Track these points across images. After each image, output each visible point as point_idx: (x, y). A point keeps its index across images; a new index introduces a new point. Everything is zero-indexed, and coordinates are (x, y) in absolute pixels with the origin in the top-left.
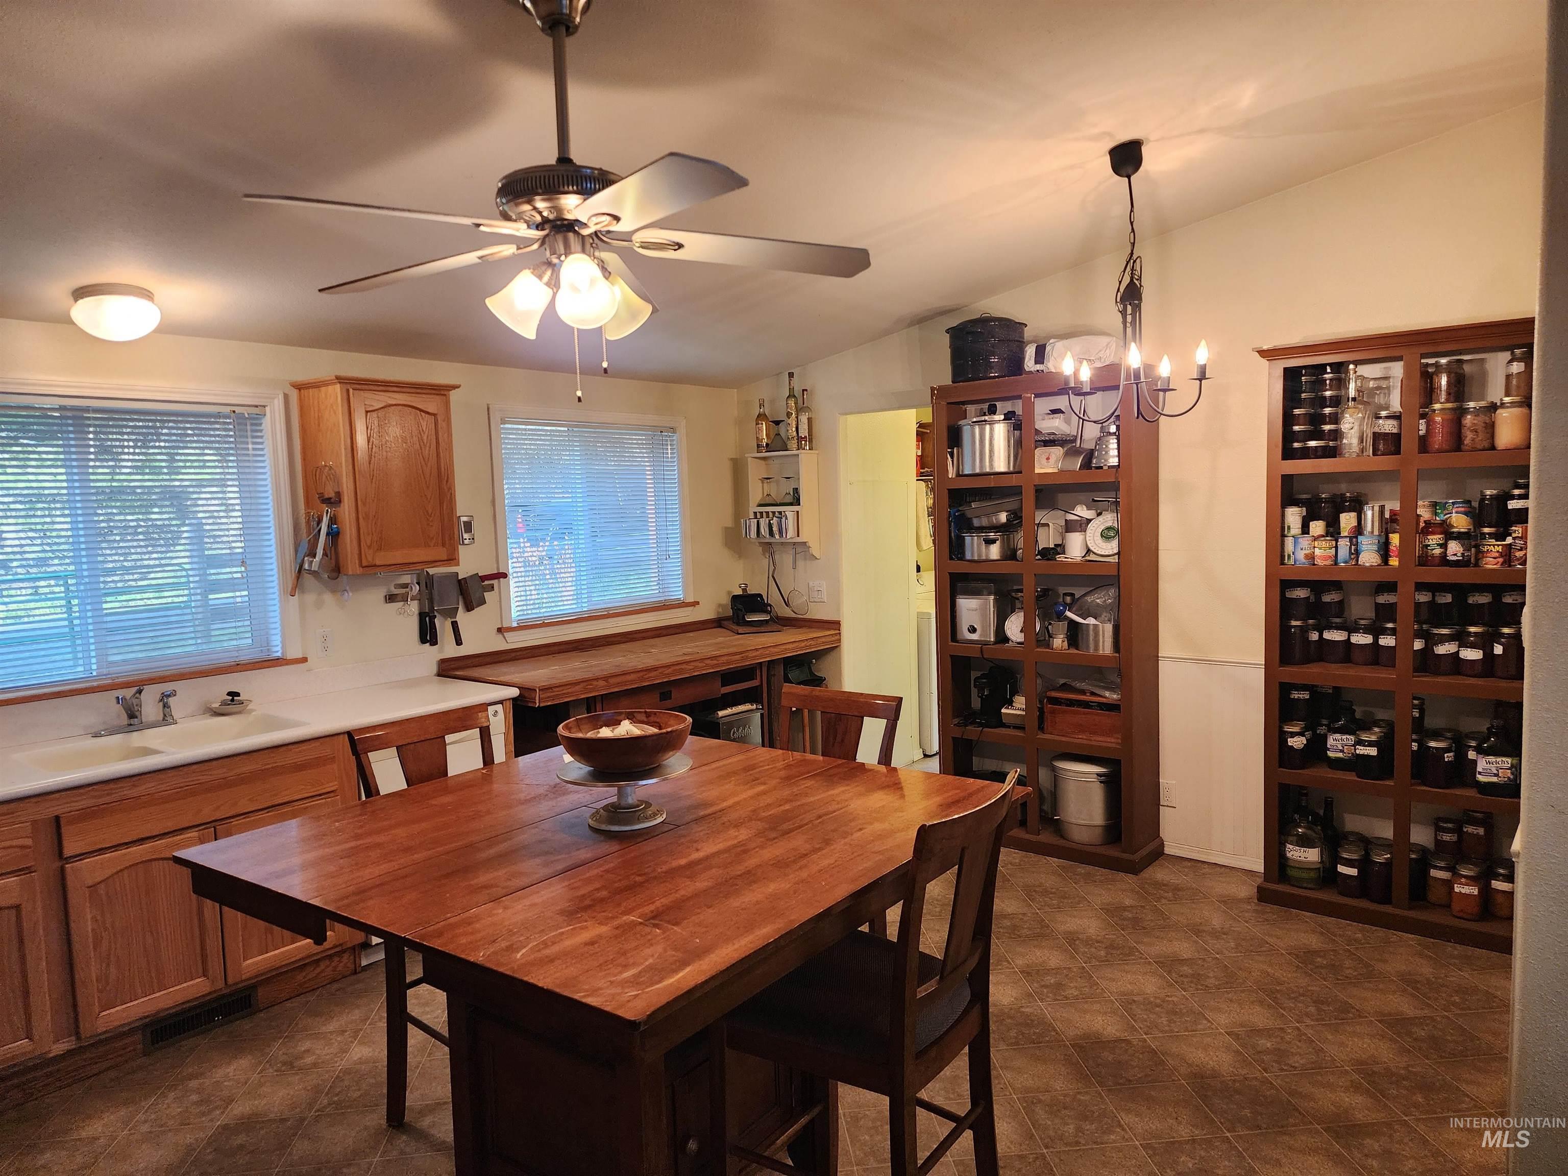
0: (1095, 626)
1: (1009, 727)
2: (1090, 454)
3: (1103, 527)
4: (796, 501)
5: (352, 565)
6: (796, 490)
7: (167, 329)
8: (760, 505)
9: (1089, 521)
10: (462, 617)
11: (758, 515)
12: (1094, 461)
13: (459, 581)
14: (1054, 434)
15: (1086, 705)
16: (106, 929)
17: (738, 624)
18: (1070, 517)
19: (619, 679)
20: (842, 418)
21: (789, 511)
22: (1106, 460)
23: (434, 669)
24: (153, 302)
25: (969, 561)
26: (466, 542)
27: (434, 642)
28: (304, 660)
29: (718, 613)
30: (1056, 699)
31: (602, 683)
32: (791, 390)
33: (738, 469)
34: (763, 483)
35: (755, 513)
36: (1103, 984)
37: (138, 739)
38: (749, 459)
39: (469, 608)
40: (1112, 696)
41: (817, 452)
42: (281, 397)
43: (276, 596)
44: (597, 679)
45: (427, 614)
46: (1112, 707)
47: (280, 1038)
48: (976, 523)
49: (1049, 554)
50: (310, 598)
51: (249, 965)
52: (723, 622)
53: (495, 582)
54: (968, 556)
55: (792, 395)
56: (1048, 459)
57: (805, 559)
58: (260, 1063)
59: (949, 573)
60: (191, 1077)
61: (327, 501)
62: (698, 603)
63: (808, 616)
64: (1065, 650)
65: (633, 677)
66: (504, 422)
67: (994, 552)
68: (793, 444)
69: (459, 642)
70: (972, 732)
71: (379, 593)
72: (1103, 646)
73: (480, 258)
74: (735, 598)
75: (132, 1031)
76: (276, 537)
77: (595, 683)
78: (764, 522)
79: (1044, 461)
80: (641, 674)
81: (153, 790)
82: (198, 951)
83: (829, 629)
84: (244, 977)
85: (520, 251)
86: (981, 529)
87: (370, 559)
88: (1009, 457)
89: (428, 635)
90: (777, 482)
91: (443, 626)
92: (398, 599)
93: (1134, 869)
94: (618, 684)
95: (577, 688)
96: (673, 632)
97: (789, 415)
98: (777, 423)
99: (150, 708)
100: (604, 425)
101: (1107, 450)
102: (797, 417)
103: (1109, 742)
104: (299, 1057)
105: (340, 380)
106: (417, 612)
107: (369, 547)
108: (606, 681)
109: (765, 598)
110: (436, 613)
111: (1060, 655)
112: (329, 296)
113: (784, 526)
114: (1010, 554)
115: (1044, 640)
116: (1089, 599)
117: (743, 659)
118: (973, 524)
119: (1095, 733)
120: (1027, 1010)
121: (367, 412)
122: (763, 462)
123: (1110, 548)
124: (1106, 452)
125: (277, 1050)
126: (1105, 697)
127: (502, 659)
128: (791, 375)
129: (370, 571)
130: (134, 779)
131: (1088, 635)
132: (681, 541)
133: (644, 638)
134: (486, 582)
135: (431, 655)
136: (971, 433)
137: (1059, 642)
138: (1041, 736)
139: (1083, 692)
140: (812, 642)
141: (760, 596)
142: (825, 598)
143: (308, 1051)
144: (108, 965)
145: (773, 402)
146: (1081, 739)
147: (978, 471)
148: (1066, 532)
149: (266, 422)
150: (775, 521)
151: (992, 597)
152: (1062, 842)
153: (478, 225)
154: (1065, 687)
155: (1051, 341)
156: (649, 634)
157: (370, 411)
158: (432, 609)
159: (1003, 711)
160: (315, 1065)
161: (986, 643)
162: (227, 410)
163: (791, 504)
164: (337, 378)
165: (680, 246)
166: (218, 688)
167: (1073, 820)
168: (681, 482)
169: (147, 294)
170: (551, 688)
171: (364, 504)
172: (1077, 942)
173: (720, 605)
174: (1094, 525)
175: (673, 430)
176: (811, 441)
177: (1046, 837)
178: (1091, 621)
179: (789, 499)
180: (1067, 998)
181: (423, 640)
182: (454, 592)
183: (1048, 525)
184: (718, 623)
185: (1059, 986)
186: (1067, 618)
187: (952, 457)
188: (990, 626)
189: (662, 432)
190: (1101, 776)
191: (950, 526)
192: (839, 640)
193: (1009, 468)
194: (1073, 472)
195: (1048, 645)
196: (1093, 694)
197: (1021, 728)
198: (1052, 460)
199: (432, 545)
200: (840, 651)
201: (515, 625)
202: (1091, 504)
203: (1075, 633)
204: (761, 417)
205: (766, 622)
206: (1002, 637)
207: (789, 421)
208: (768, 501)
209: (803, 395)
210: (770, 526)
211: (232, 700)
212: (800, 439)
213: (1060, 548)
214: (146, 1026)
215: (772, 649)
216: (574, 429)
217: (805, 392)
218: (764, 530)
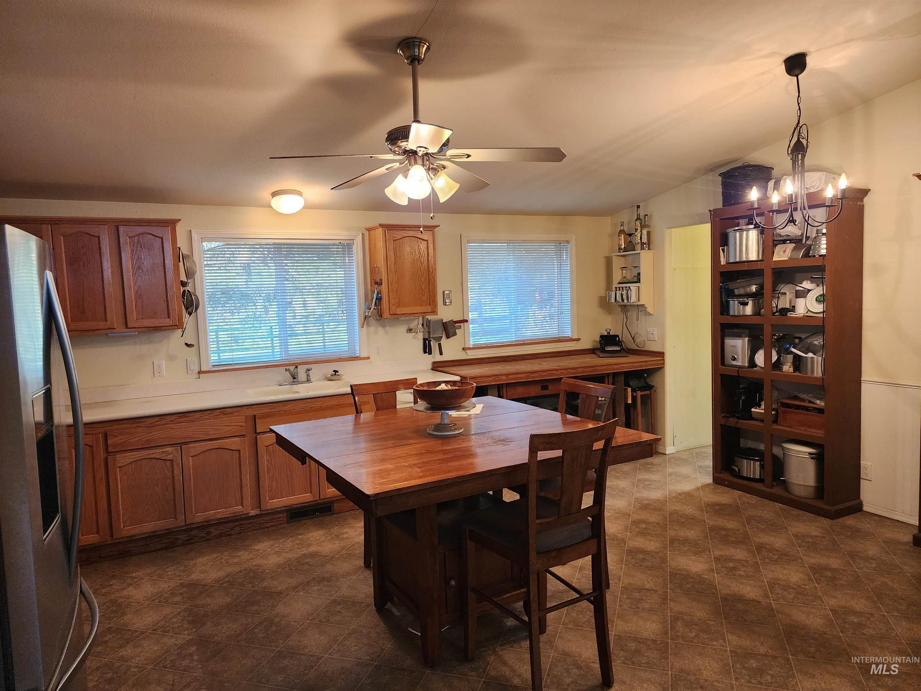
0: (812, 358)
1: (757, 420)
2: (809, 248)
3: (818, 294)
4: (639, 281)
5: (386, 314)
6: (639, 274)
7: (307, 207)
8: (619, 283)
9: (809, 291)
10: (444, 342)
11: (618, 289)
12: (811, 252)
13: (443, 323)
14: (789, 236)
15: (807, 409)
16: (272, 465)
17: (602, 352)
18: (798, 288)
19: (514, 376)
20: (668, 231)
21: (633, 287)
22: (818, 251)
23: (430, 367)
24: (302, 197)
25: (731, 316)
26: (447, 304)
27: (430, 353)
28: (368, 358)
29: (593, 345)
30: (786, 404)
31: (505, 377)
32: (638, 215)
33: (609, 262)
34: (622, 270)
35: (616, 288)
36: (764, 572)
37: (295, 387)
38: (613, 257)
39: (448, 337)
40: (820, 403)
41: (653, 251)
42: (361, 235)
43: (357, 328)
44: (502, 375)
45: (427, 339)
46: (821, 411)
47: (338, 525)
48: (737, 292)
49: (784, 312)
50: (372, 329)
51: (329, 491)
52: (596, 351)
53: (462, 324)
54: (731, 313)
55: (638, 219)
56: (784, 251)
57: (646, 315)
58: (327, 533)
59: (720, 323)
60: (300, 534)
61: (376, 283)
62: (580, 339)
63: (646, 349)
64: (791, 373)
65: (523, 375)
66: (469, 242)
67: (749, 310)
68: (639, 247)
69: (441, 353)
70: (732, 421)
71: (404, 328)
72: (817, 371)
73: (387, 169)
74: (602, 337)
75: (281, 512)
76: (357, 300)
77: (500, 377)
78: (619, 293)
79: (782, 253)
80: (528, 374)
81: (291, 409)
82: (309, 481)
83: (657, 357)
84: (327, 497)
85: (402, 165)
86: (740, 296)
87: (394, 311)
88: (758, 251)
89: (427, 349)
90: (631, 269)
91: (434, 345)
92: (413, 331)
93: (833, 516)
94: (514, 379)
95: (490, 379)
96: (564, 355)
97: (636, 230)
98: (630, 235)
99: (302, 376)
100: (524, 241)
101: (820, 244)
102: (641, 231)
103: (817, 433)
104: (342, 534)
105: (381, 225)
106: (422, 338)
107: (393, 305)
108: (507, 377)
109: (620, 337)
110: (431, 339)
111: (788, 376)
112: (337, 191)
113: (629, 295)
114: (757, 313)
115: (778, 365)
116: (809, 341)
117: (593, 371)
118: (735, 292)
119: (811, 427)
120: (706, 576)
121: (394, 240)
122: (623, 259)
123: (819, 308)
124: (819, 246)
125: (335, 530)
126: (817, 404)
127: (464, 363)
128: (638, 207)
129: (396, 318)
130: (285, 403)
131: (806, 364)
132: (571, 304)
133: (546, 357)
134: (457, 324)
135: (429, 359)
136: (735, 236)
137: (787, 368)
138: (775, 426)
139: (803, 400)
140: (643, 364)
141: (618, 336)
142: (656, 338)
143: (346, 532)
144: (272, 481)
145: (629, 223)
146: (801, 431)
147: (738, 260)
148: (796, 298)
149: (354, 247)
150: (624, 292)
151: (747, 338)
152: (786, 494)
153: (371, 157)
154: (796, 398)
155: (784, 177)
156: (548, 355)
157: (395, 240)
158: (429, 337)
159: (753, 410)
160: (347, 538)
161: (743, 367)
162: (338, 242)
163: (636, 282)
164: (380, 225)
165: (469, 156)
166: (329, 369)
167: (794, 482)
168: (571, 271)
169: (299, 193)
170: (475, 378)
171: (392, 285)
172: (763, 549)
173: (595, 341)
174: (813, 293)
175: (568, 242)
176: (649, 245)
177: (777, 490)
178: (810, 355)
179: (635, 279)
180: (735, 575)
181: (425, 352)
182: (441, 328)
183: (785, 294)
184: (592, 351)
185: (734, 568)
186: (792, 353)
187: (724, 252)
188: (745, 357)
189: (561, 244)
190: (812, 455)
191: (721, 295)
192: (664, 364)
193: (758, 257)
194: (798, 259)
195: (780, 369)
196: (810, 402)
197: (762, 421)
198: (787, 252)
199: (424, 305)
200: (664, 370)
201: (472, 346)
202: (812, 280)
203: (798, 362)
204: (621, 232)
205: (619, 351)
206: (752, 363)
207: (636, 234)
208: (625, 280)
209: (645, 218)
210: (622, 295)
211: (335, 374)
212: (643, 244)
213: (793, 309)
214: (287, 511)
215: (613, 366)
216: (511, 244)
217: (646, 216)
218: (619, 299)
